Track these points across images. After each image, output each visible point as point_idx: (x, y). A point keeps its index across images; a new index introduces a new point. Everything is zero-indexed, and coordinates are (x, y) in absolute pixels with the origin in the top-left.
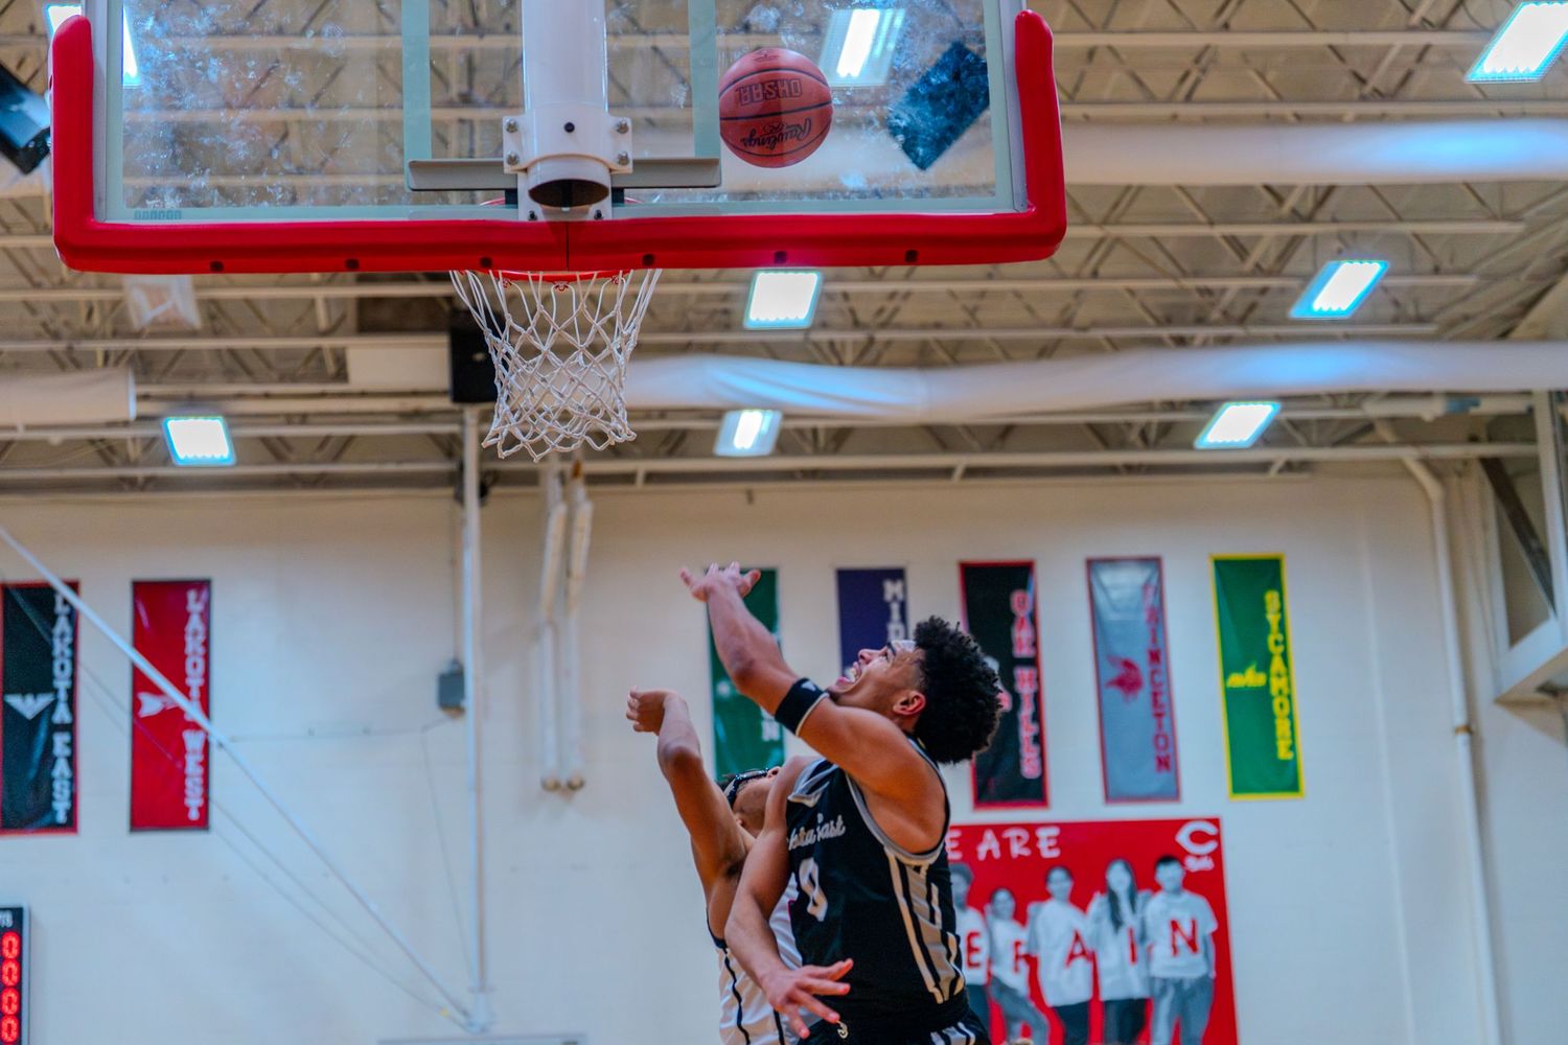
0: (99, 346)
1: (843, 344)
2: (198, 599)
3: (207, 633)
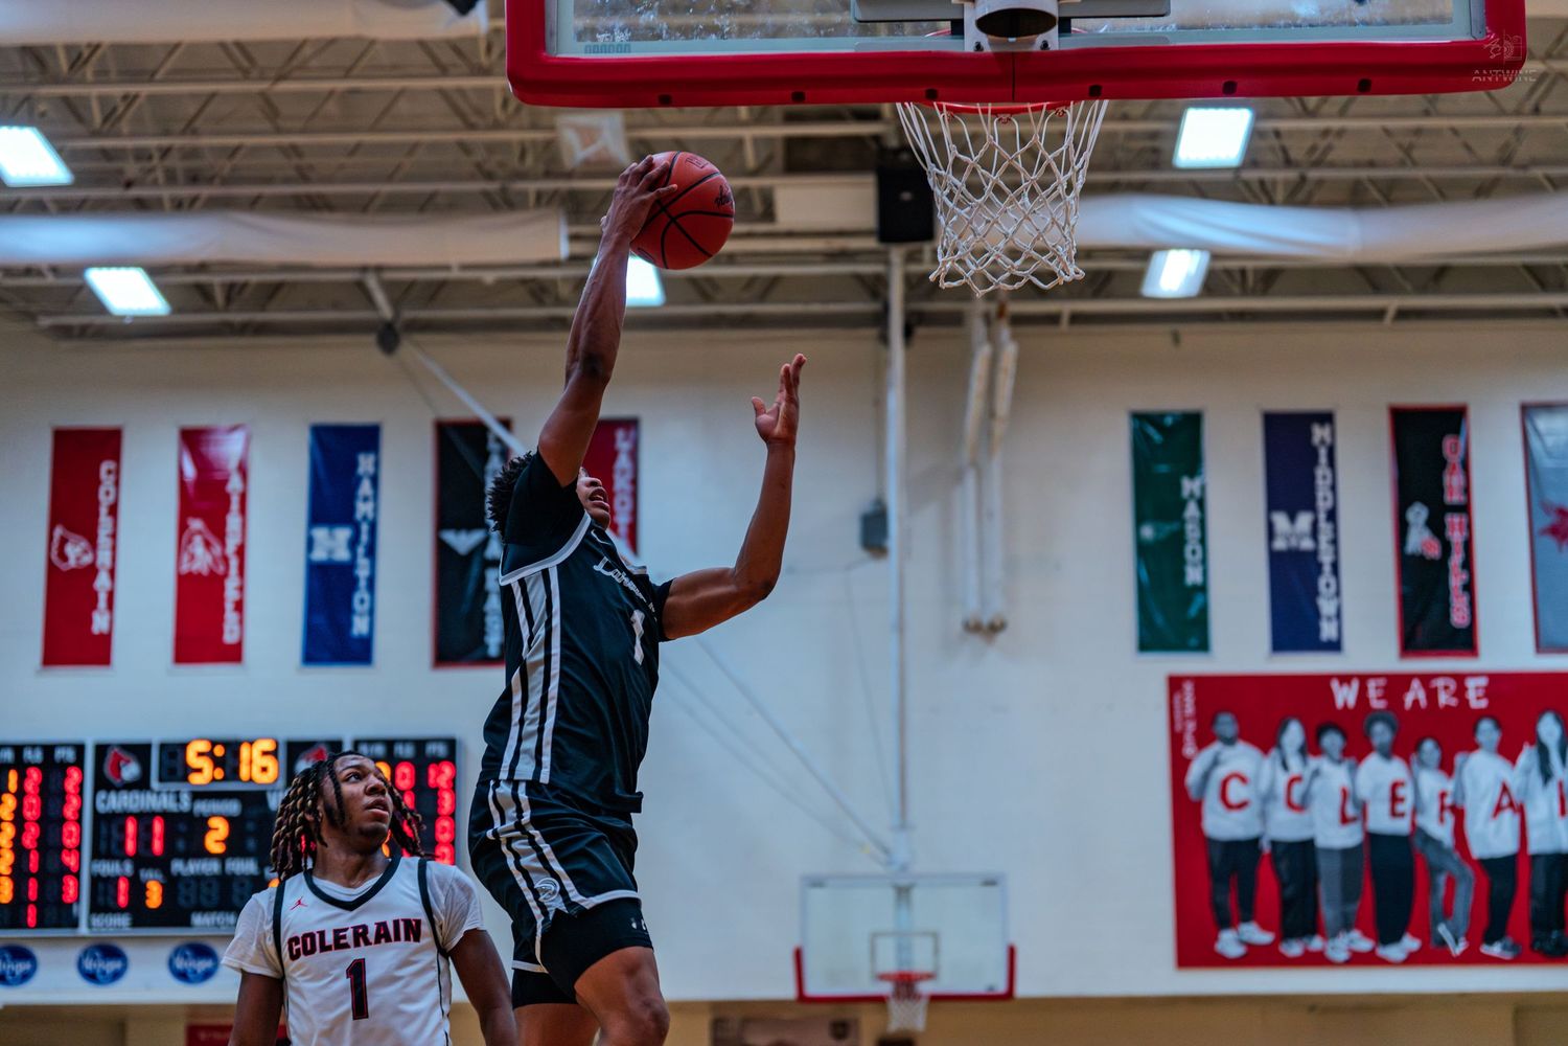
0: (532, 187)
1: (1274, 183)
2: (626, 438)
3: (635, 472)
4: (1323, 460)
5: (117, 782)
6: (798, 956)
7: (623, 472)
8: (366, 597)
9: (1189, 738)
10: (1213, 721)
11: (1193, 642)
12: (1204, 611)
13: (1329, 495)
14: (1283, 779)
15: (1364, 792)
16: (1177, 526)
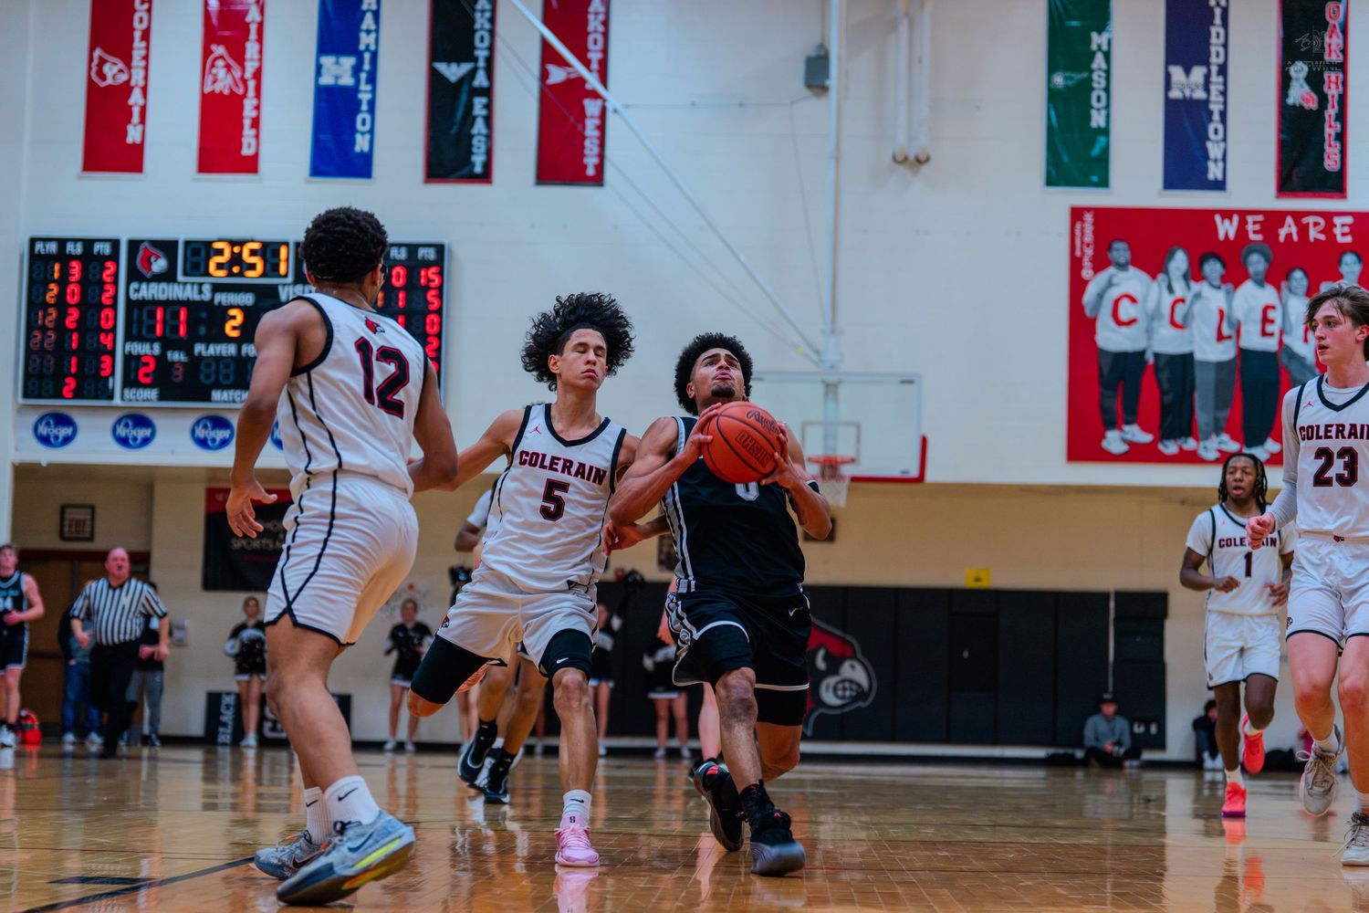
3: (607, 14)
4: (1218, 20)
5: (148, 275)
7: (596, 14)
8: (368, 117)
9: (1087, 263)
10: (1109, 248)
11: (1095, 179)
12: (1106, 150)
13: (1221, 50)
14: (1168, 300)
15: (1238, 314)
16: (1085, 75)
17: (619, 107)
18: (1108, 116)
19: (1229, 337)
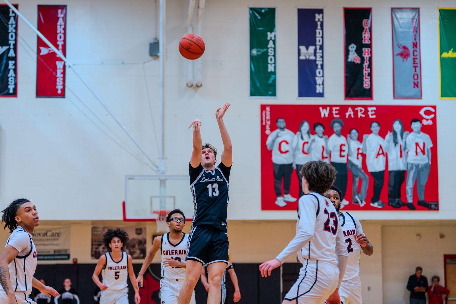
2: (61, 13)
3: (65, 25)
4: (319, 27)
6: (124, 204)
7: (61, 25)
9: (268, 128)
10: (277, 121)
11: (270, 93)
12: (274, 81)
13: (321, 39)
14: (301, 143)
15: (330, 148)
16: (265, 50)
17: (71, 65)
18: (275, 67)
19: (327, 158)
